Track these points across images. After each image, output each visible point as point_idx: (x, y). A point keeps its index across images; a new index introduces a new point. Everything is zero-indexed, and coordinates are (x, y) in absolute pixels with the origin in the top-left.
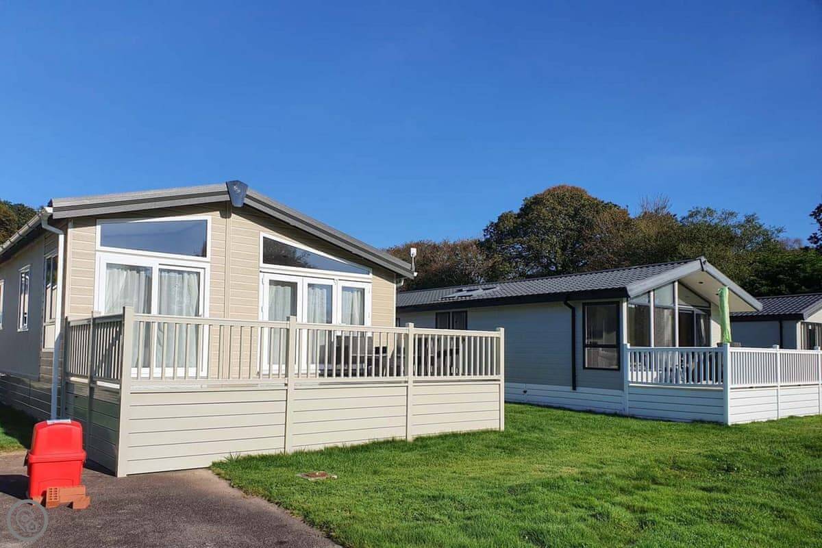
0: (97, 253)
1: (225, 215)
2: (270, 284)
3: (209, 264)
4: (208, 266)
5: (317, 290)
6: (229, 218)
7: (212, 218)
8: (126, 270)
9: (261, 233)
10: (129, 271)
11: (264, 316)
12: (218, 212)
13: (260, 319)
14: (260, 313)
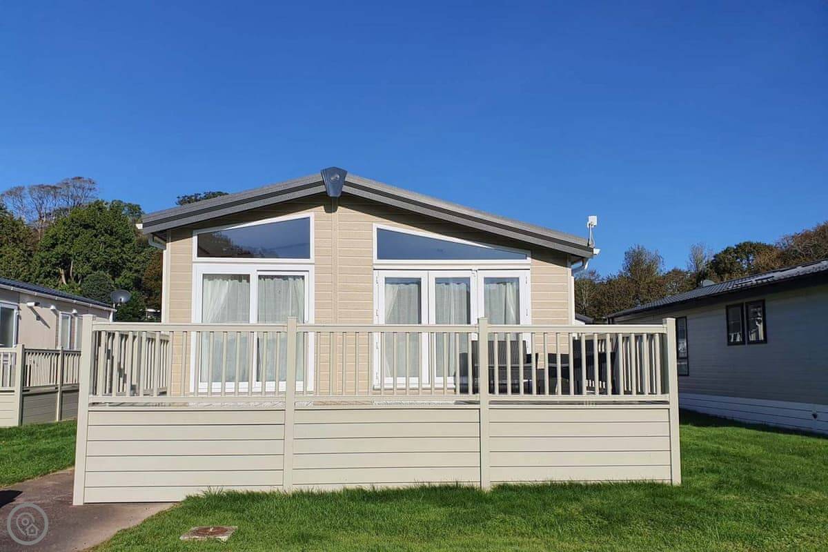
0: (194, 264)
1: (331, 208)
2: (386, 283)
3: (314, 266)
4: (312, 268)
5: (453, 286)
6: (334, 212)
7: (314, 215)
8: (227, 280)
9: (374, 224)
10: (230, 280)
11: (380, 318)
12: (322, 207)
13: (375, 323)
14: (375, 317)
